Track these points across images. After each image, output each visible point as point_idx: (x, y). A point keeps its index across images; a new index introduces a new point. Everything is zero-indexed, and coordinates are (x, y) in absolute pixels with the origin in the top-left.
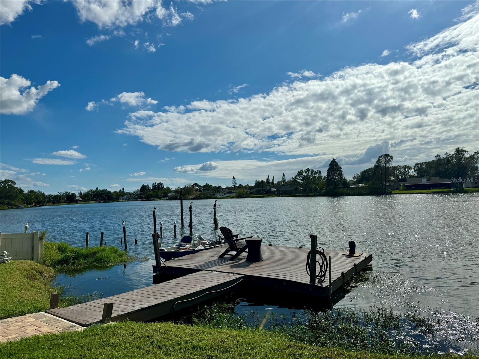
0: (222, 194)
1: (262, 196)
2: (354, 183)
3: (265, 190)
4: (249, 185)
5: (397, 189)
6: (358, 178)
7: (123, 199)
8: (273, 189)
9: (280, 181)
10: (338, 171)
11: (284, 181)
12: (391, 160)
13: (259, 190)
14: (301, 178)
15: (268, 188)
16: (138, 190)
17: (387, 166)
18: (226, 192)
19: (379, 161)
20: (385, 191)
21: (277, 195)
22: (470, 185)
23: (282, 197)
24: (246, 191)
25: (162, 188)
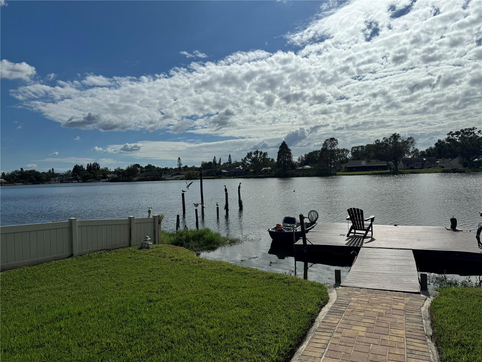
0: (169, 176)
1: (213, 177)
2: (300, 165)
3: (215, 171)
4: (195, 166)
5: (339, 171)
6: (302, 160)
7: (55, 181)
8: (224, 171)
9: (226, 163)
10: (287, 153)
11: (230, 163)
12: (336, 144)
13: (209, 171)
14: (251, 160)
15: (218, 169)
16: (70, 171)
17: (333, 149)
18: (173, 173)
19: (325, 144)
20: (330, 173)
21: (228, 177)
22: (403, 167)
23: (234, 178)
24: (196, 172)
25: (98, 168)
